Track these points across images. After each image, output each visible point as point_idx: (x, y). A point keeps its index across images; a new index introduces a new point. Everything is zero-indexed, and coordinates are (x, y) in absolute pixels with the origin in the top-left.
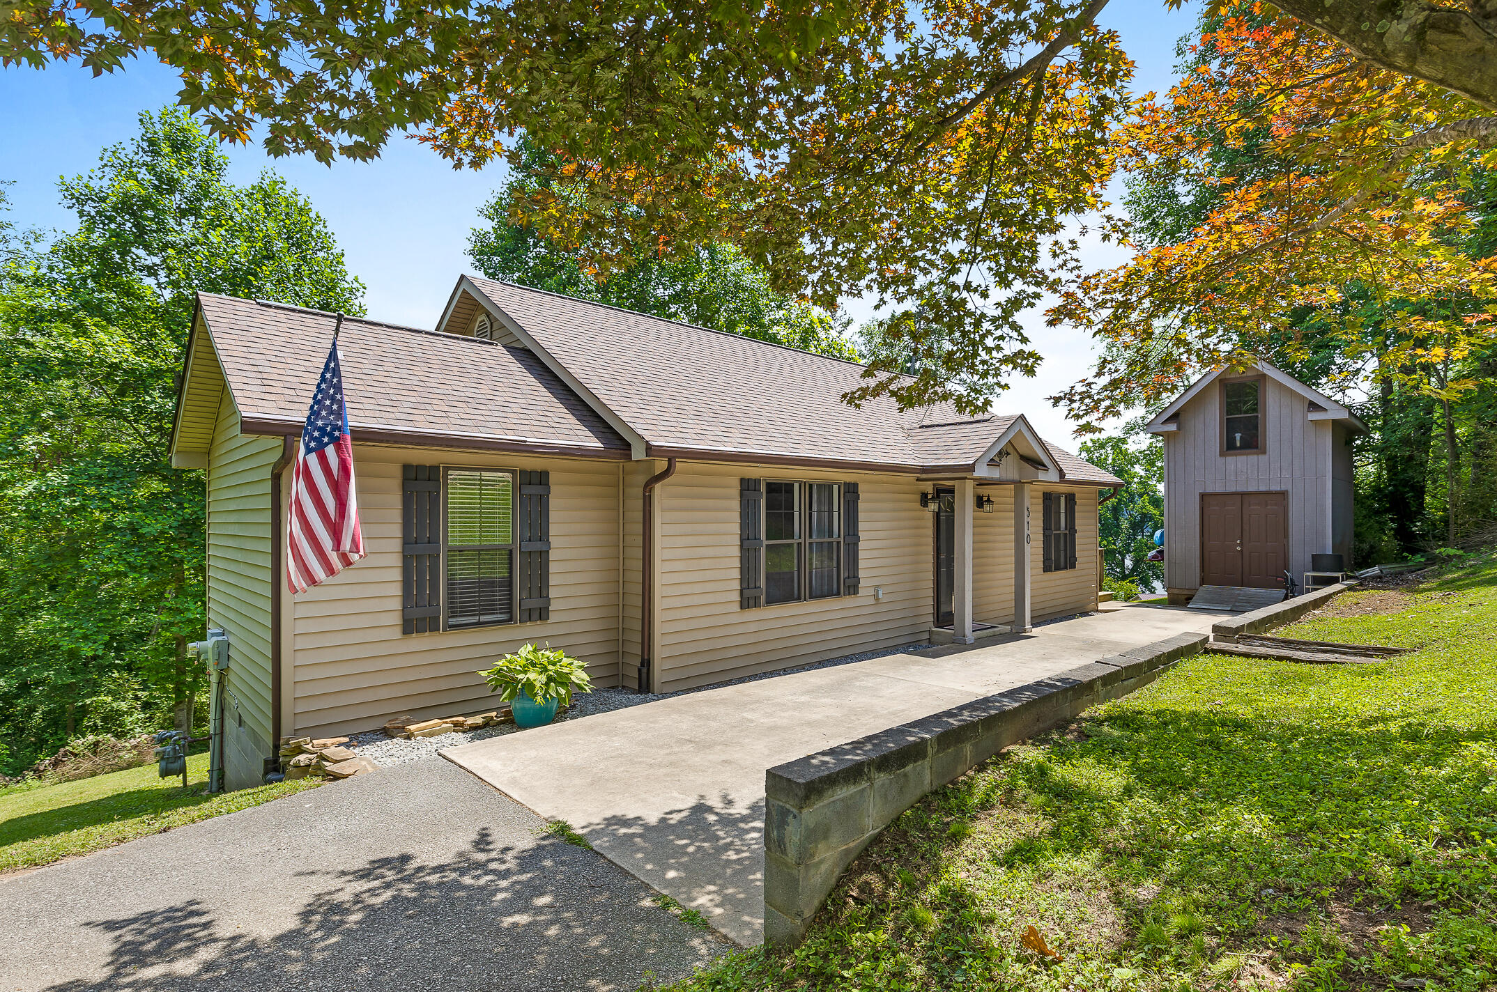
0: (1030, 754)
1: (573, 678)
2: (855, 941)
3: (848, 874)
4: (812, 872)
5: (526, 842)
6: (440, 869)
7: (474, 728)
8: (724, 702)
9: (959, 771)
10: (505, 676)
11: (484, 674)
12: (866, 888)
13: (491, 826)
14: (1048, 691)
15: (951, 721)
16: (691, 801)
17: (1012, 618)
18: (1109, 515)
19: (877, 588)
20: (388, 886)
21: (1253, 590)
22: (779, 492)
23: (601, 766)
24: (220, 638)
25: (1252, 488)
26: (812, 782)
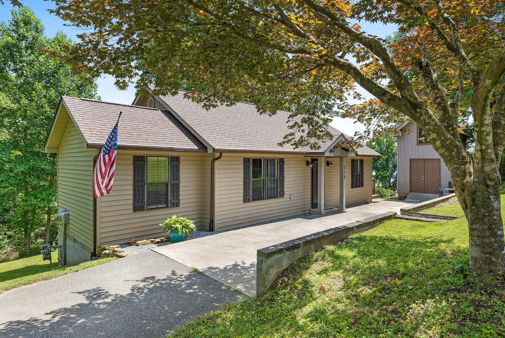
0: (331, 248)
1: (190, 226)
2: (280, 293)
3: (279, 277)
4: (269, 276)
5: (186, 273)
6: (164, 280)
7: (158, 243)
8: (239, 234)
9: (310, 252)
10: (168, 226)
11: (161, 225)
12: (284, 281)
13: (175, 269)
14: (338, 230)
15: (308, 238)
16: (233, 263)
17: (339, 205)
18: (384, 162)
19: (290, 195)
20: (151, 283)
21: (428, 195)
22: (257, 162)
23: (203, 253)
24: (66, 213)
25: (428, 157)
26: (269, 253)
